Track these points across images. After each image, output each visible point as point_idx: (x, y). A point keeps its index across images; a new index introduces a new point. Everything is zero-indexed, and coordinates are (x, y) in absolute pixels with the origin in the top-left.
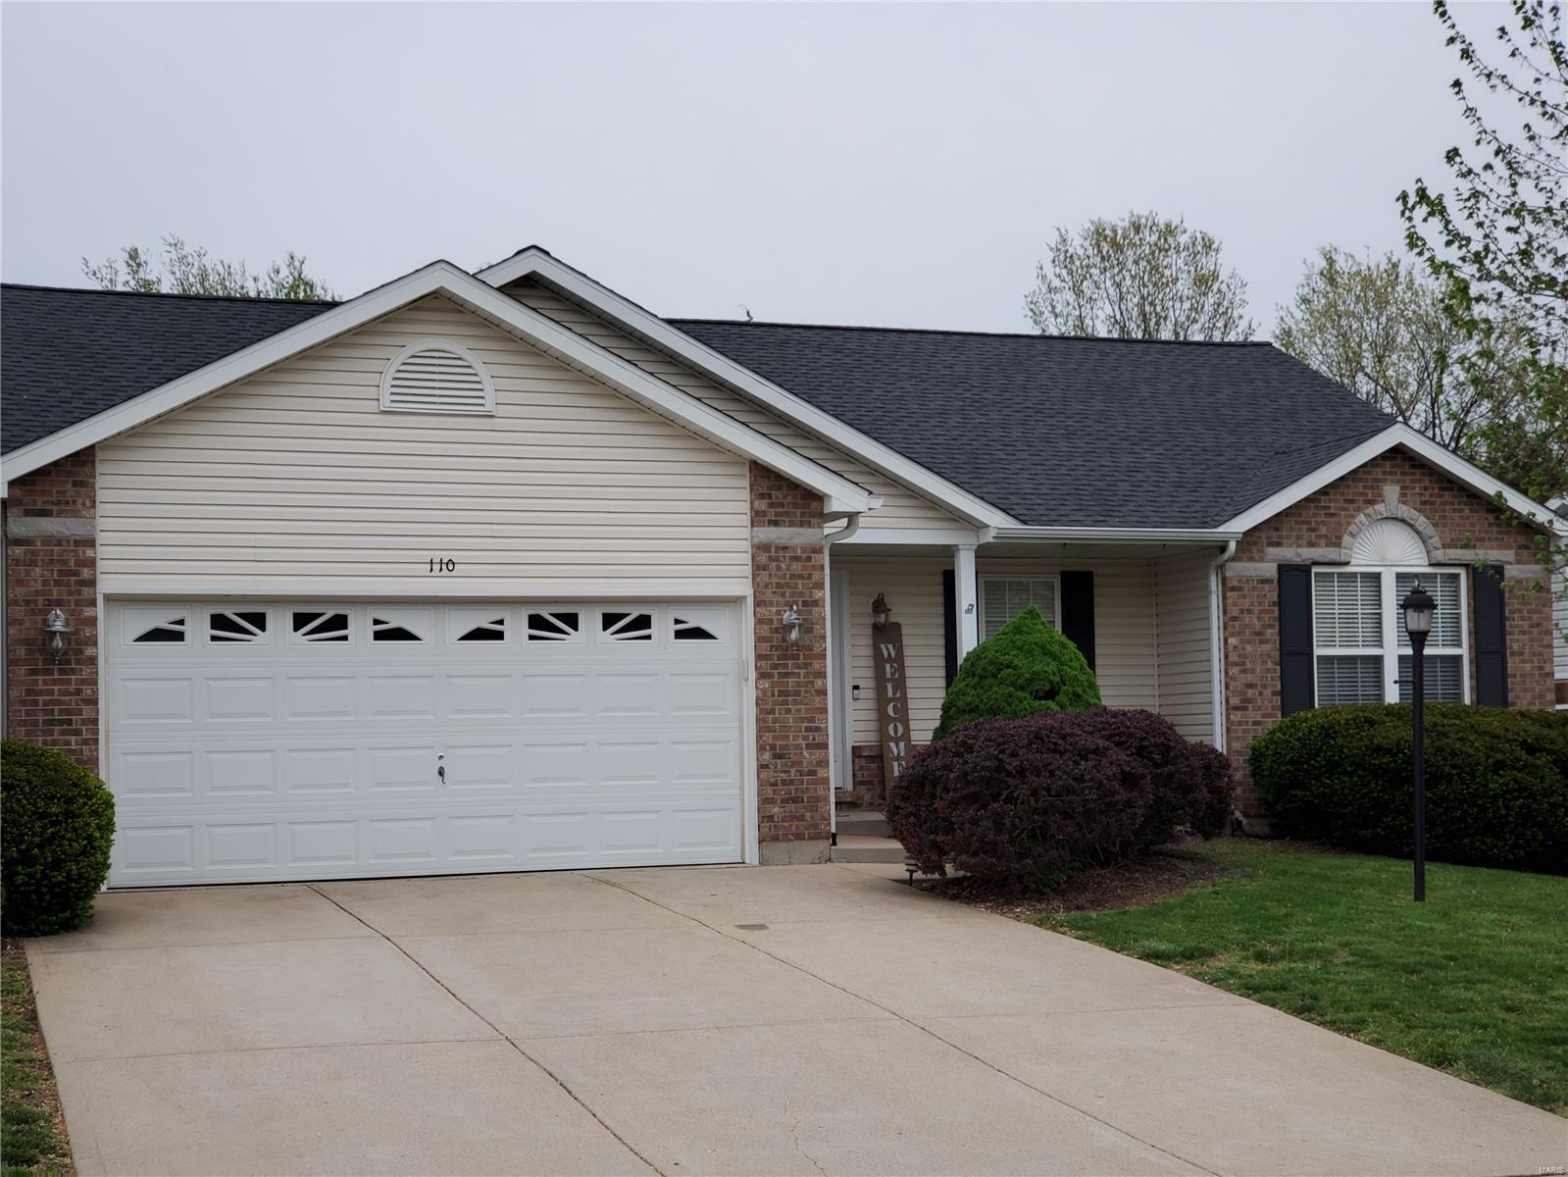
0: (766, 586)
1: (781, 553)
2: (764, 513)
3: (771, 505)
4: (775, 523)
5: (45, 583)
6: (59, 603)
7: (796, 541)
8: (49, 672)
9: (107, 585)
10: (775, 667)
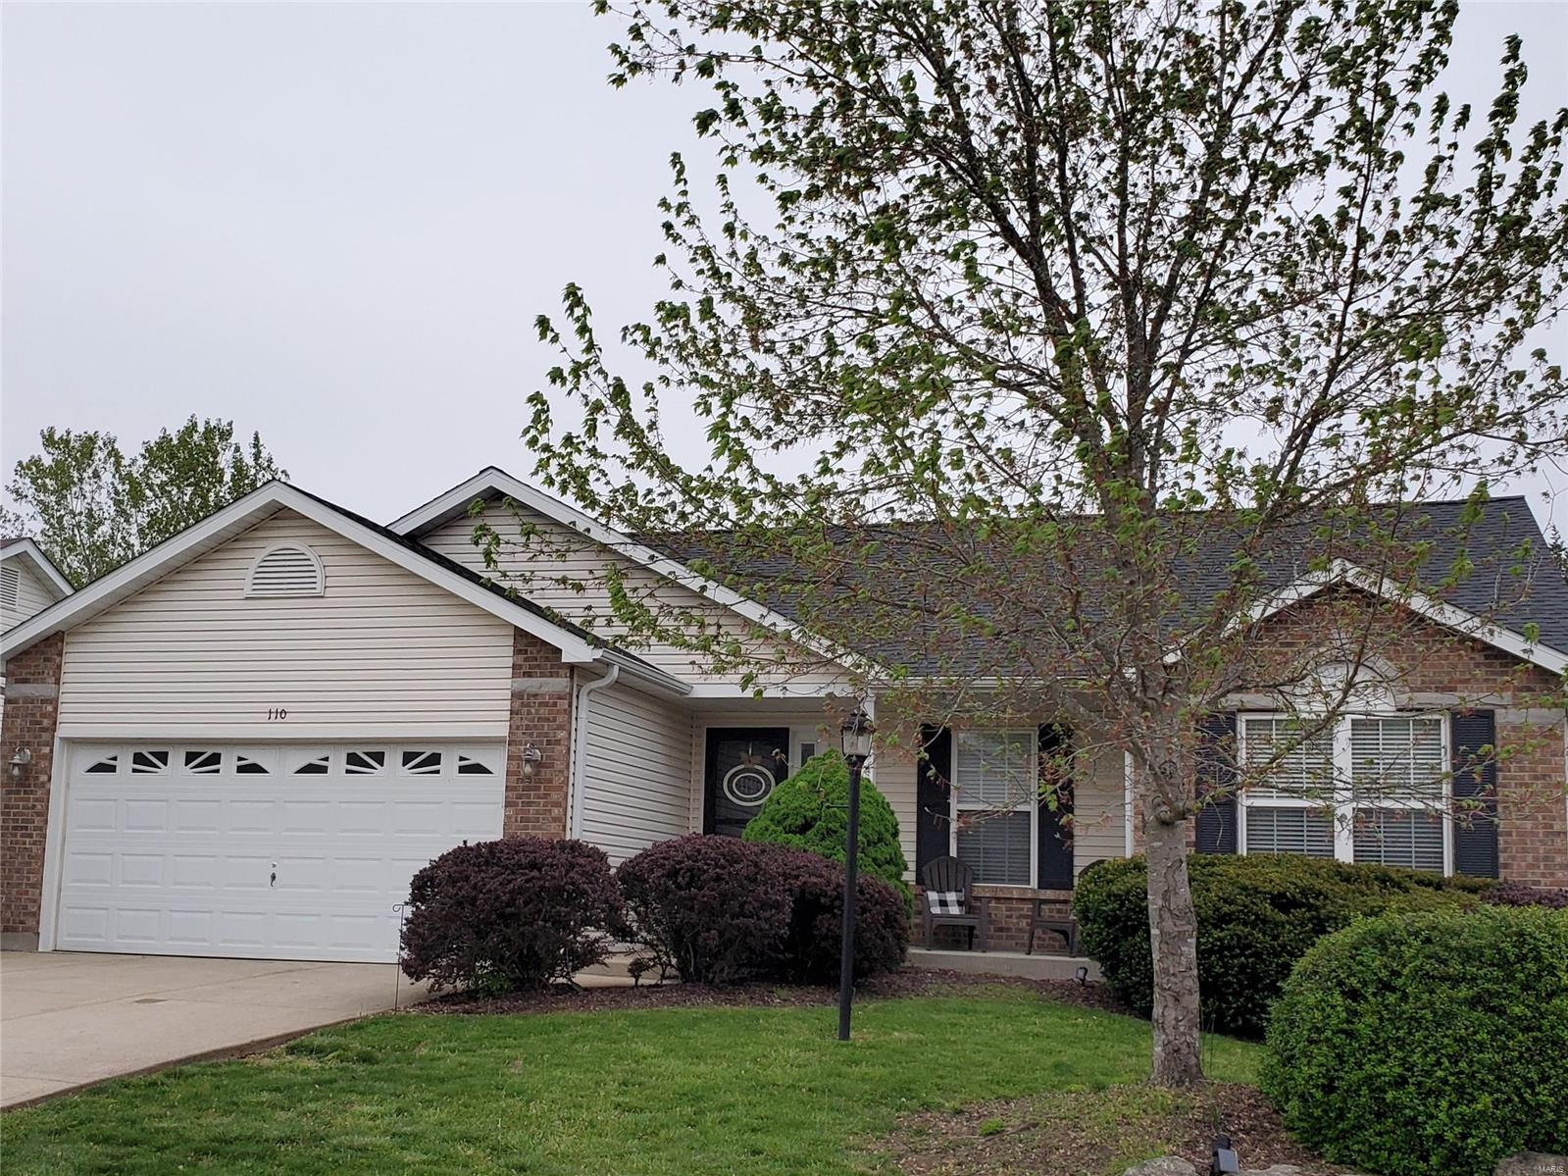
0: (518, 728)
1: (532, 700)
2: (520, 667)
3: (526, 660)
4: (530, 675)
5: (22, 730)
6: (28, 744)
7: (544, 690)
8: (18, 792)
9: (62, 731)
10: (519, 797)
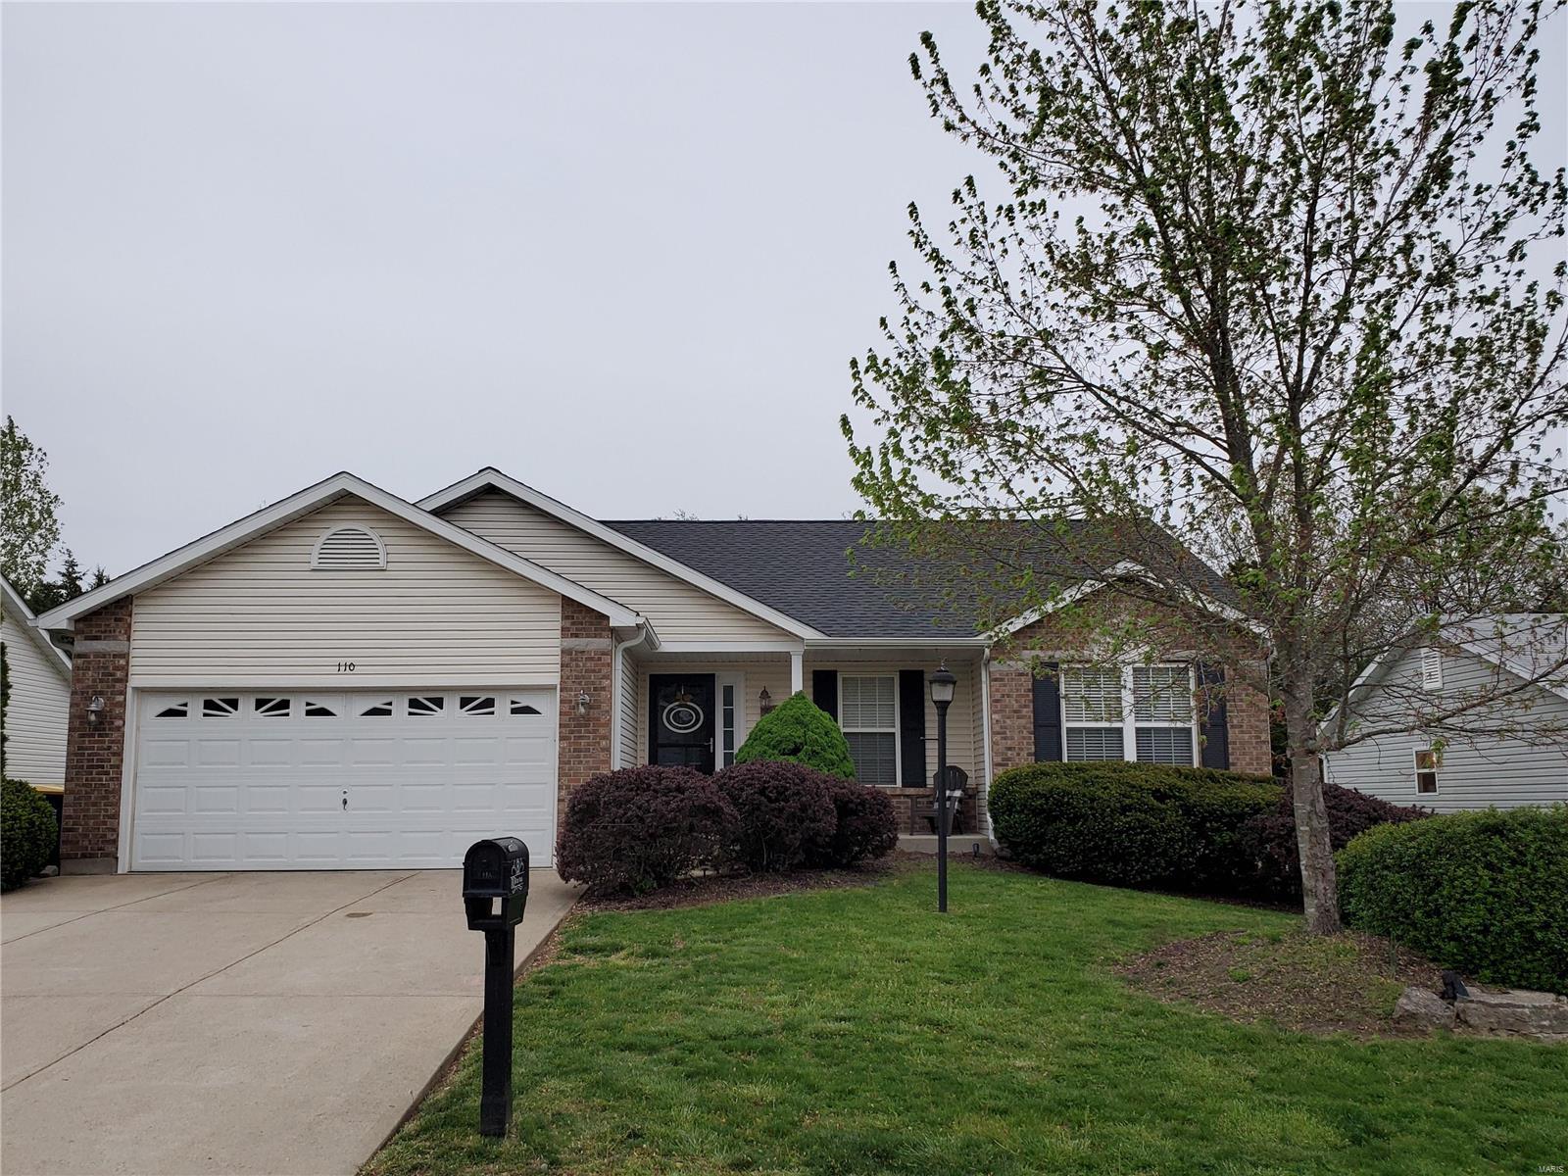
0: (568, 678)
1: (580, 655)
2: (568, 629)
3: (573, 624)
4: (577, 636)
5: (94, 681)
6: (101, 693)
7: (589, 648)
8: (93, 736)
9: (134, 681)
10: (572, 732)
